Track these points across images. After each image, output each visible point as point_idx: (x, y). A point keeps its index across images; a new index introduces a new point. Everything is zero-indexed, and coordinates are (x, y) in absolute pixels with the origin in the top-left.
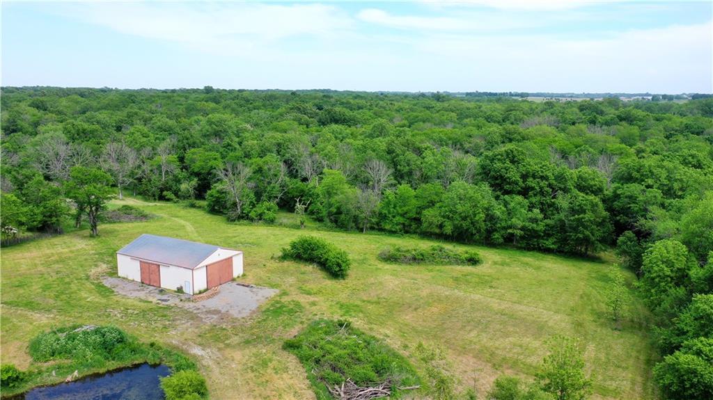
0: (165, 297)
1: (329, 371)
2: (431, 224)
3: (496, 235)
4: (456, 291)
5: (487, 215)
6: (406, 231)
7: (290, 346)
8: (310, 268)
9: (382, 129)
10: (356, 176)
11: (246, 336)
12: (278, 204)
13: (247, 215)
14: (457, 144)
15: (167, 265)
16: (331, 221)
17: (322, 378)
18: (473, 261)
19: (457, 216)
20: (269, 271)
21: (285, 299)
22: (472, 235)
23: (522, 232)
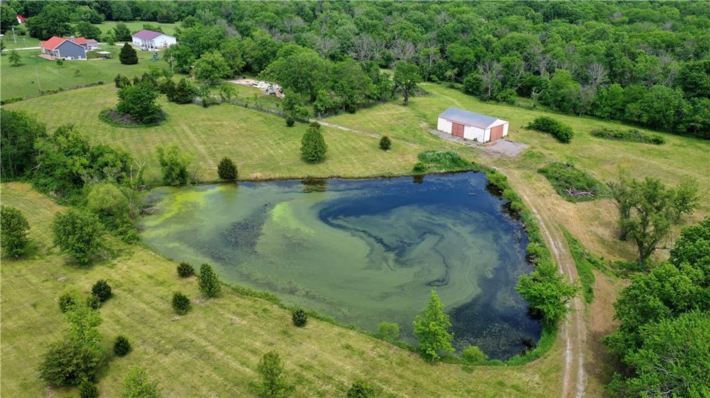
0: (468, 143)
1: (563, 182)
2: (632, 114)
3: (681, 126)
4: (641, 158)
5: (677, 112)
6: (612, 117)
7: (542, 171)
8: (546, 135)
9: (603, 33)
10: (578, 74)
11: (518, 165)
12: (517, 91)
13: (495, 97)
14: (670, 47)
15: (469, 126)
16: (556, 106)
17: (560, 186)
18: (658, 142)
19: (653, 110)
20: (521, 135)
21: (534, 150)
22: (663, 124)
23: (701, 126)
